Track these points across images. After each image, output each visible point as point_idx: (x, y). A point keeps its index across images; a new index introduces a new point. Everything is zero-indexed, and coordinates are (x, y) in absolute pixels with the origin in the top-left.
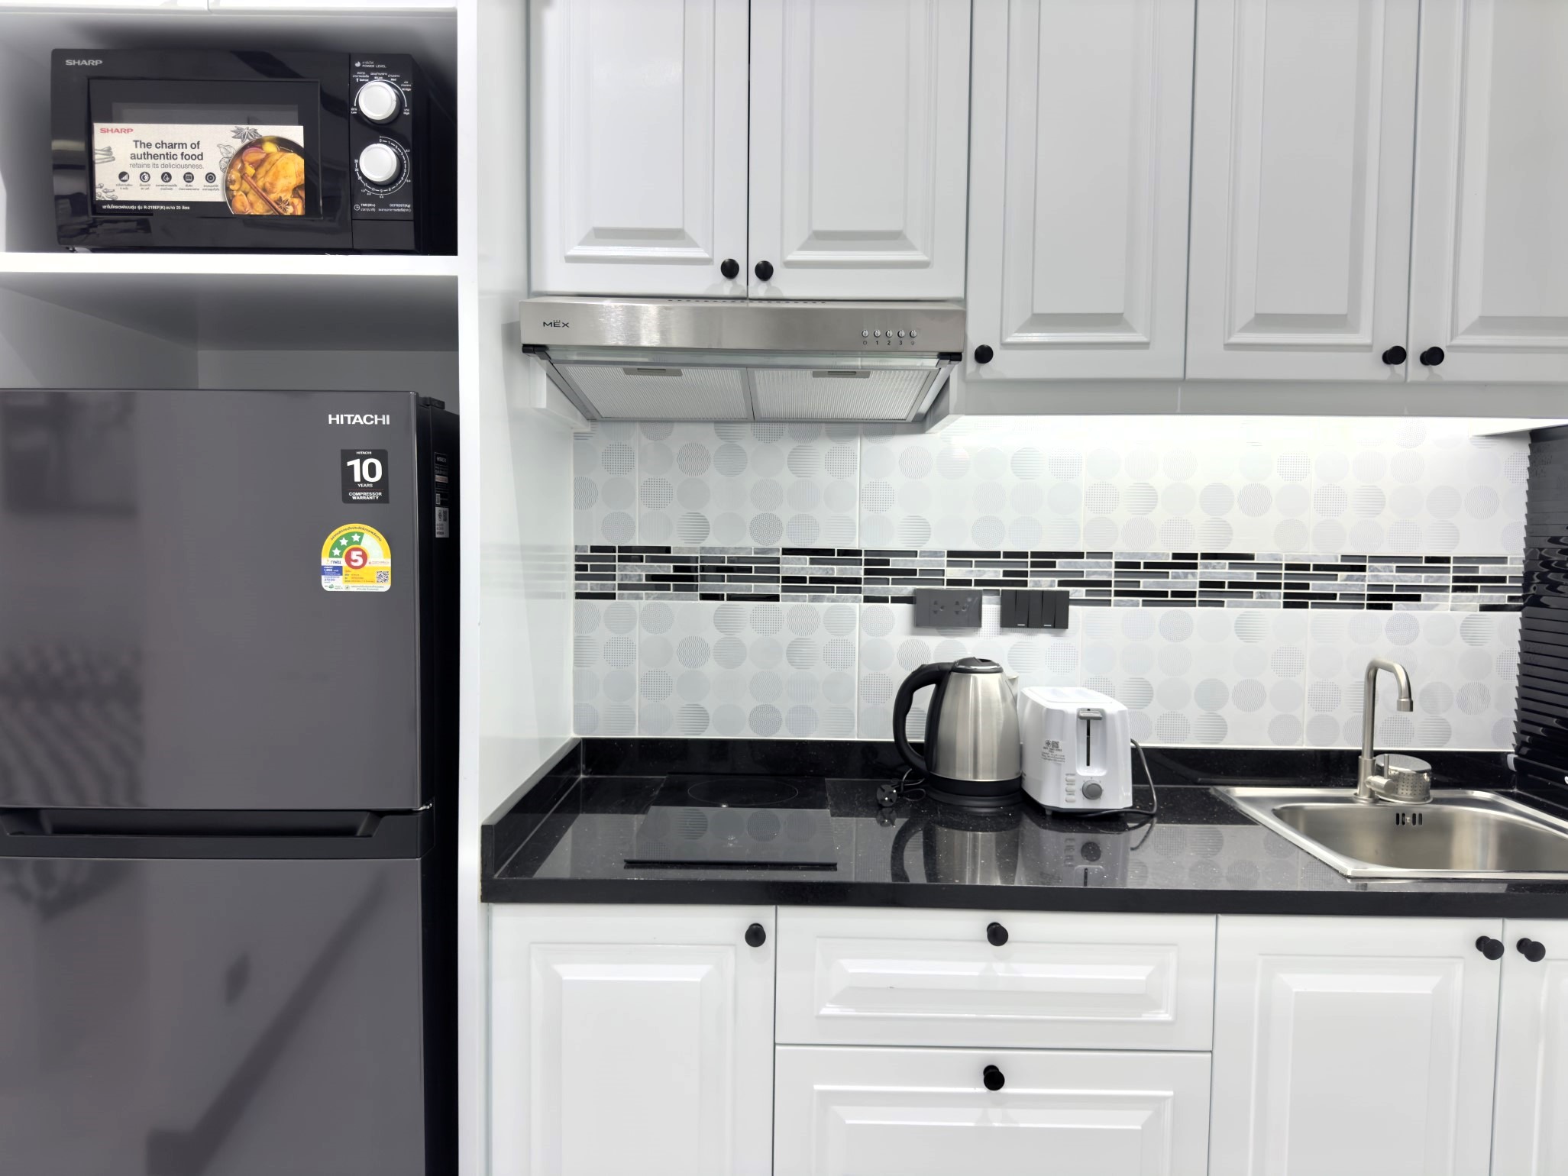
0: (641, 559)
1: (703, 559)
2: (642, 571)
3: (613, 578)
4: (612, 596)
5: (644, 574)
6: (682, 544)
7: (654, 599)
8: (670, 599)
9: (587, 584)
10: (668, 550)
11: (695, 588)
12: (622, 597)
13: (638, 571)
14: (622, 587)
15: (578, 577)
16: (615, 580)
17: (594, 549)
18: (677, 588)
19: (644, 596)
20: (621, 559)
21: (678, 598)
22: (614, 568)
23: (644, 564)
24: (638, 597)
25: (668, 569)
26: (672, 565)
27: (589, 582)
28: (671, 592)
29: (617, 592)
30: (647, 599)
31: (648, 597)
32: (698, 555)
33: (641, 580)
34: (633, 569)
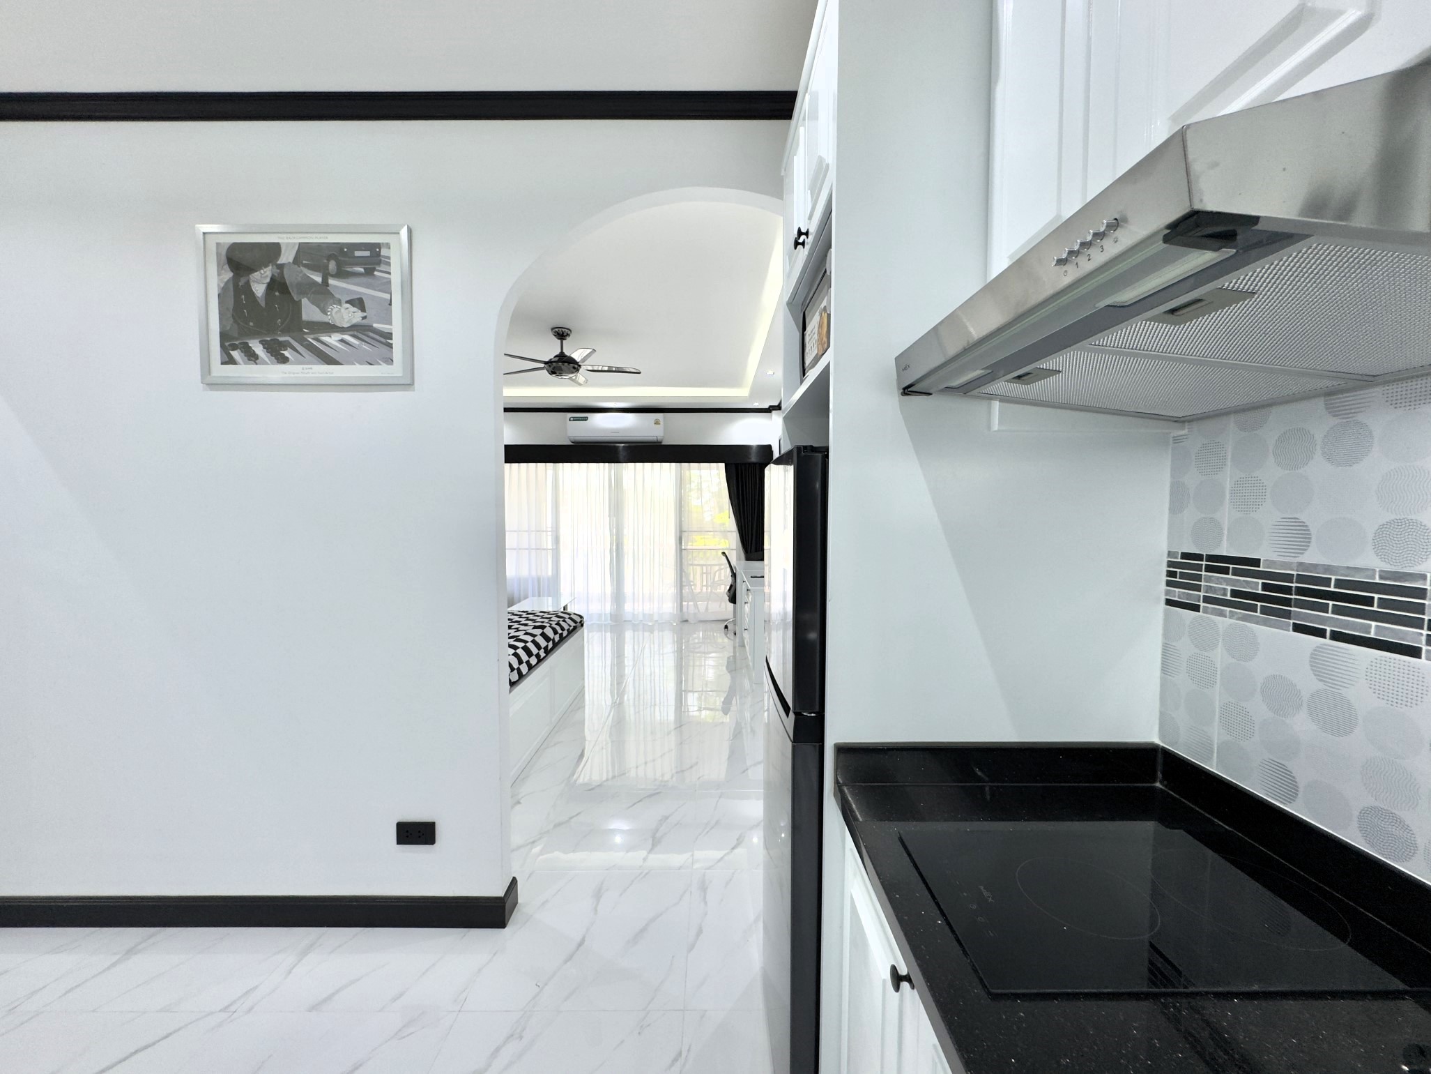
0: (1226, 571)
1: (1301, 578)
2: (1227, 585)
3: (1198, 588)
4: (1196, 608)
5: (1229, 588)
6: (1274, 557)
7: (1238, 619)
8: (1257, 623)
9: (1175, 591)
10: (1256, 562)
11: (1287, 615)
12: (1206, 611)
13: (1224, 584)
14: (1207, 600)
15: (1169, 584)
16: (1199, 590)
17: (1185, 556)
18: (1265, 611)
19: (1228, 614)
20: (1209, 569)
21: (1265, 623)
22: (1199, 578)
23: (1230, 576)
24: (1222, 614)
25: (1256, 586)
26: (1260, 581)
27: (1177, 590)
28: (1258, 614)
29: (1202, 604)
30: (1230, 618)
31: (1232, 616)
32: (1295, 573)
33: (1225, 594)
34: (1218, 581)
